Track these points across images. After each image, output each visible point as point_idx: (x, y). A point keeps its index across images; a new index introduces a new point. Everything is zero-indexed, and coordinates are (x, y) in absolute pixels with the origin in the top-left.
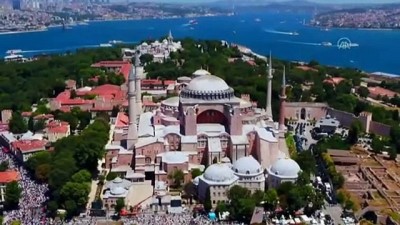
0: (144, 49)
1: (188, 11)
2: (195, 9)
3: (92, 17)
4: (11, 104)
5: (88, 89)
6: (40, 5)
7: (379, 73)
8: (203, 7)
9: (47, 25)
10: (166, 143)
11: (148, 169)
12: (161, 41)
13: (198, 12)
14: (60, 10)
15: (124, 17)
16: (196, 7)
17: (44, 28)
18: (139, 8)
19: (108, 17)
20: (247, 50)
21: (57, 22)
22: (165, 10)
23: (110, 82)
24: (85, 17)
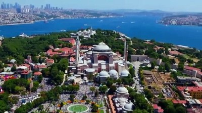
0: (80, 33)
1: (101, 15)
2: (104, 13)
3: (55, 17)
4: (30, 53)
5: (58, 49)
6: (30, 11)
7: (180, 46)
8: (108, 12)
9: (34, 20)
10: (88, 66)
11: (81, 74)
12: (87, 30)
13: (106, 15)
14: (39, 13)
15: (70, 17)
16: (105, 13)
17: (32, 22)
18: (77, 13)
19: (62, 17)
20: (123, 35)
21: (38, 19)
22: (90, 14)
23: (67, 47)
24: (51, 17)
